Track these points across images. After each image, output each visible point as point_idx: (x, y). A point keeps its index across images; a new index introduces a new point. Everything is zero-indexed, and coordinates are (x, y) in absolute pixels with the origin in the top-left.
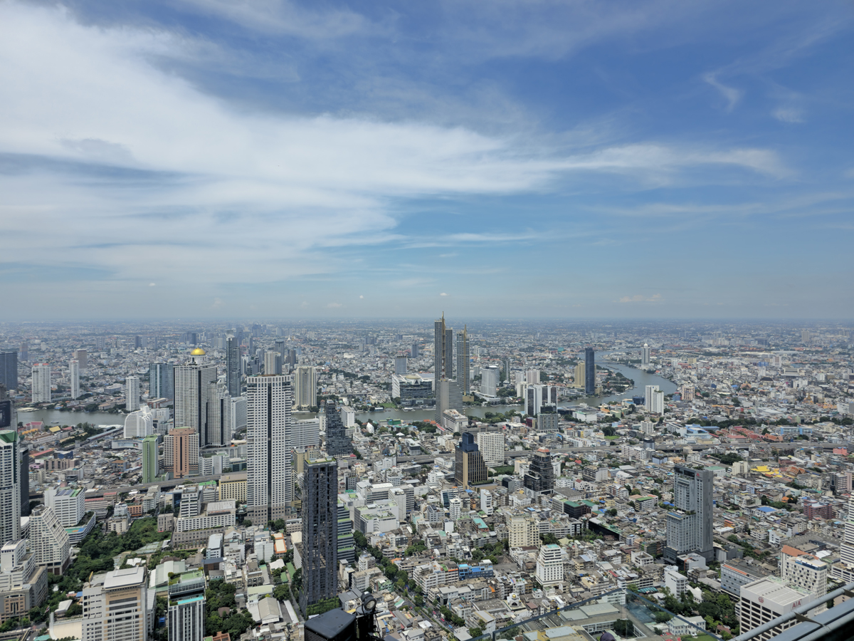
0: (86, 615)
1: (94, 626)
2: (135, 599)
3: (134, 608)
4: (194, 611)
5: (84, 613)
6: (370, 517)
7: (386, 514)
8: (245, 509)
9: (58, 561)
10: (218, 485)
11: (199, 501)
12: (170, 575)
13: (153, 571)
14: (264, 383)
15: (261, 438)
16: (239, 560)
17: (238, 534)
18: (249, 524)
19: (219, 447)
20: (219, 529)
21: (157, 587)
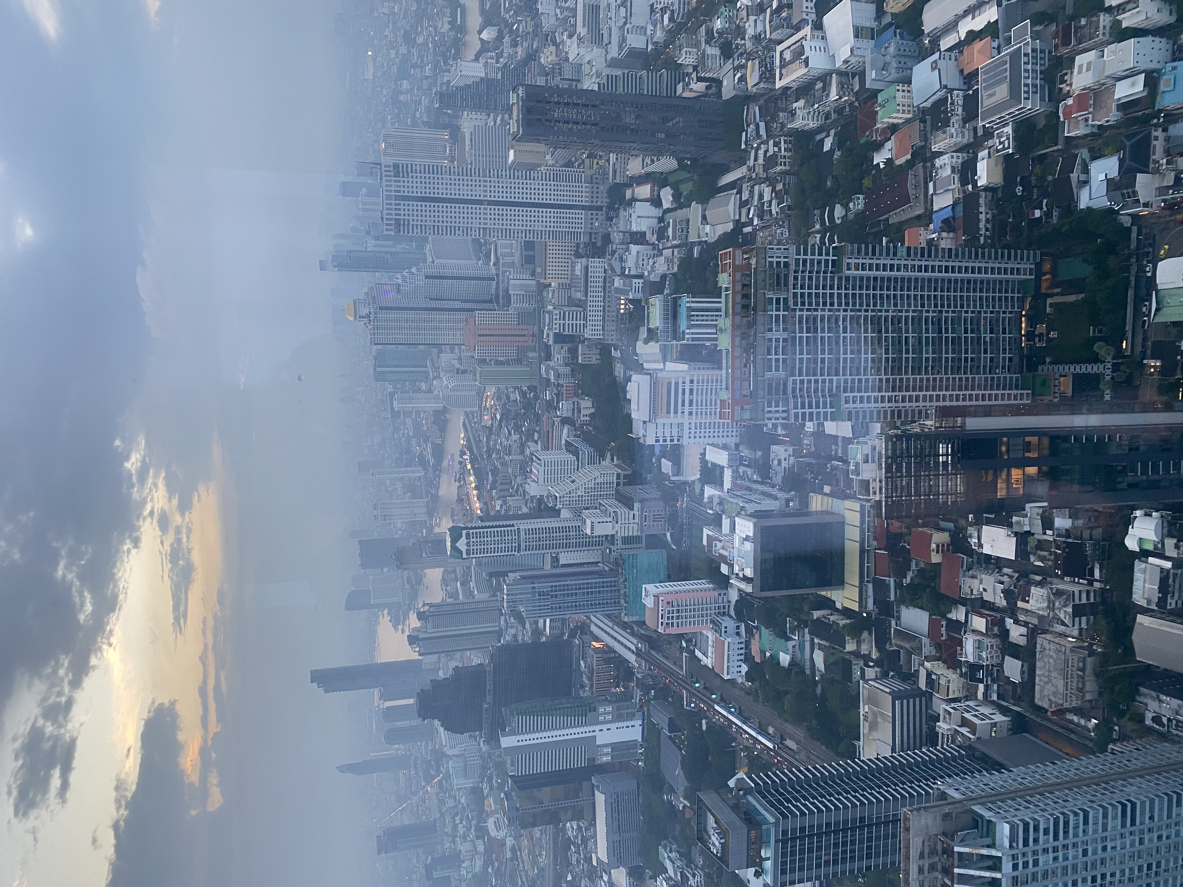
0: (678, 440)
1: (693, 431)
2: (670, 384)
3: (680, 384)
4: (697, 310)
5: (676, 442)
6: (623, 40)
7: (623, 10)
8: (586, 245)
9: (615, 476)
10: (550, 285)
11: (565, 309)
12: (646, 342)
13: (646, 366)
14: (393, 207)
15: (482, 216)
16: (652, 252)
17: (616, 255)
18: (607, 239)
19: (498, 283)
20: (607, 283)
21: (665, 360)
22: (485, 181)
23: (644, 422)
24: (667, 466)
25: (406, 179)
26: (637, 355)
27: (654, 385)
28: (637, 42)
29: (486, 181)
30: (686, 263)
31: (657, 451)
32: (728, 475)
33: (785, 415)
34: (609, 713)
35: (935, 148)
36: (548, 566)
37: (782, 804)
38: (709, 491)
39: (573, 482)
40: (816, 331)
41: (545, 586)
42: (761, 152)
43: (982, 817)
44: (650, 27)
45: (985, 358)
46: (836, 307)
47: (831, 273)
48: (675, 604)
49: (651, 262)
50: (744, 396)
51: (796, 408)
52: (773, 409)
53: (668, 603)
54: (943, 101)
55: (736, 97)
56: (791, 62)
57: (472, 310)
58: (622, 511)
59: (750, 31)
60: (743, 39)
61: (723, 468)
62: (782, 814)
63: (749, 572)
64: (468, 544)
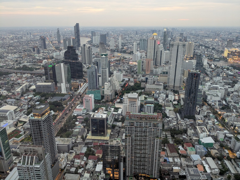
1: (125, 106)
2: (136, 102)
3: (135, 104)
4: (151, 108)
5: (123, 102)
6: (209, 95)
7: (216, 95)
8: (166, 85)
9: (117, 89)
10: (158, 77)
11: (153, 80)
12: (145, 97)
13: (140, 97)
14: (176, 44)
15: (173, 63)
16: (164, 99)
17: (164, 91)
18: (167, 90)
19: (159, 66)
20: (158, 89)
21: (141, 101)
23: (128, 96)
24: (119, 100)
25: (182, 47)
26: (142, 95)
27: (135, 99)
28: (209, 97)
29: (181, 64)
30: (161, 106)
31: (122, 98)
32: (116, 113)
33: (127, 125)
34: (67, 86)
35: (182, 159)
36: (99, 74)
37: (46, 121)
38: (113, 109)
39: (116, 80)
40: (144, 132)
41: (94, 74)
42: (183, 123)
43: (41, 162)
44: (212, 100)
45: (137, 167)
46: (149, 137)
47: (156, 136)
48: (90, 101)
49: (162, 99)
50: (131, 117)
51: (128, 128)
52: (128, 123)
53: (90, 99)
54: (191, 160)
55: (195, 118)
56: (202, 130)
57: (154, 60)
58: (109, 91)
59: (209, 121)
60: (208, 120)
61: (117, 112)
62: (44, 121)
63: (95, 116)
64: (104, 58)
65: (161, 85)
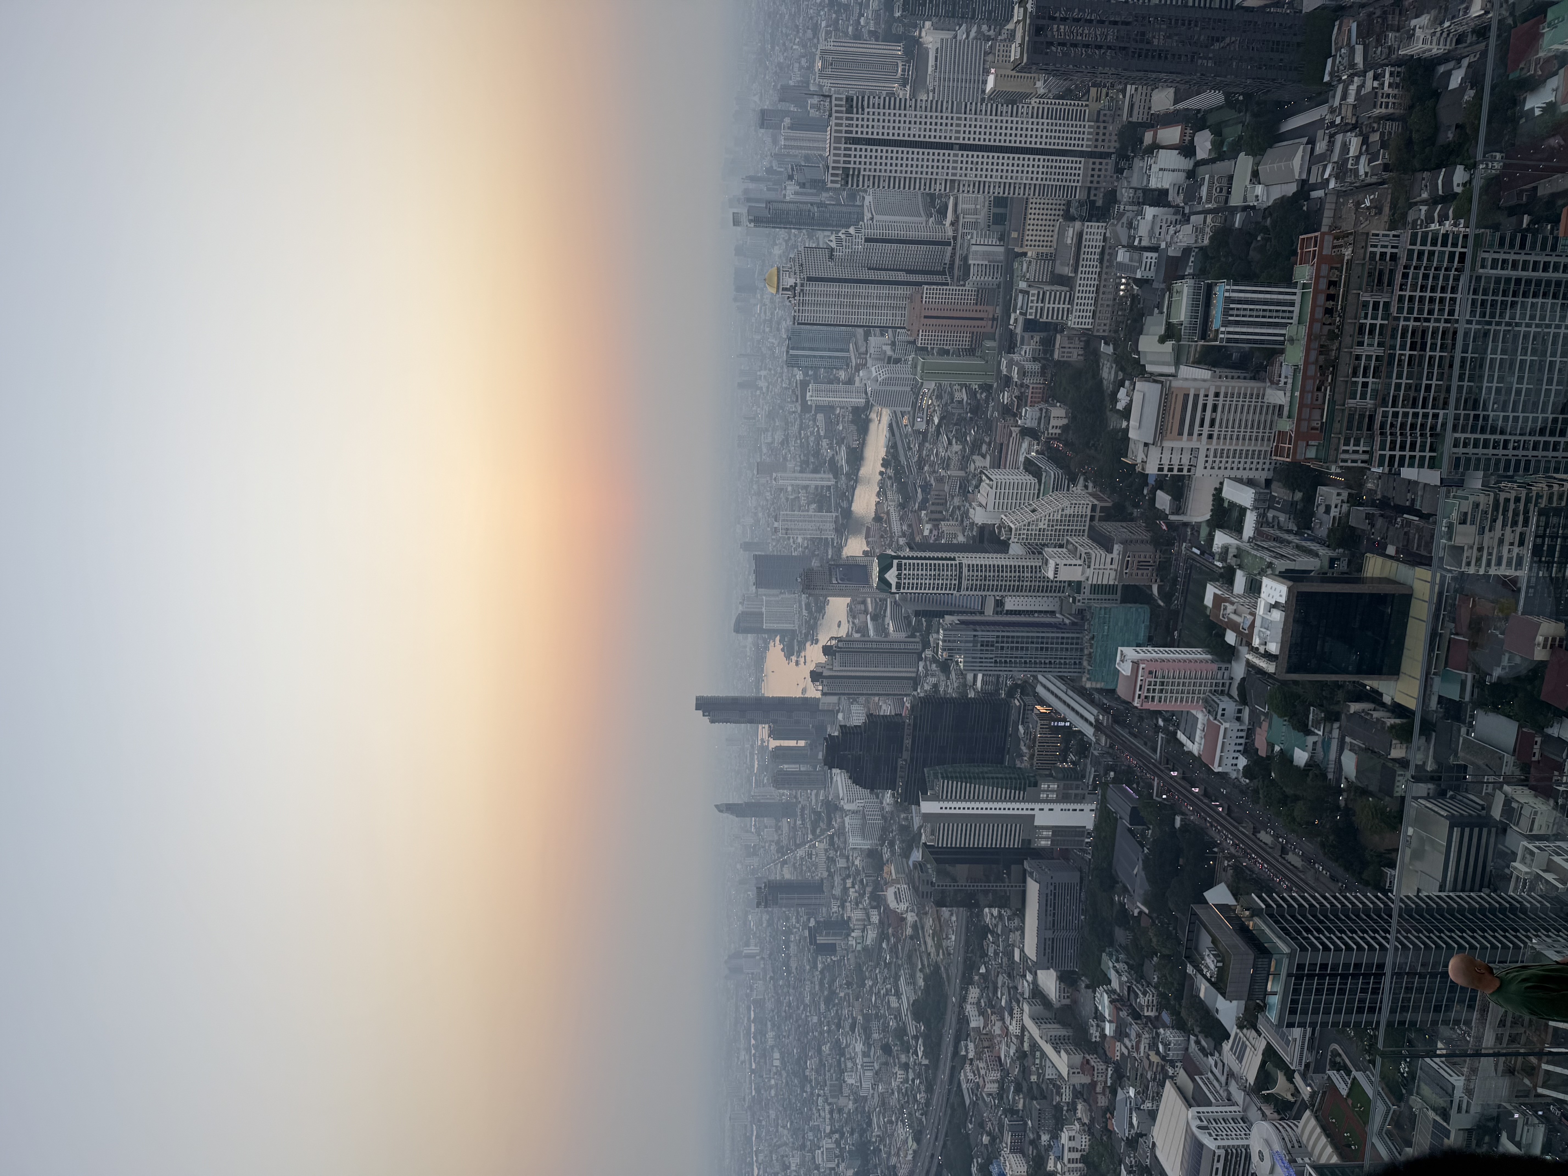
0: (1189, 470)
1: (1211, 459)
2: (1186, 396)
3: (1201, 398)
5: (1185, 472)
8: (1081, 204)
9: (1090, 507)
10: (1025, 254)
11: (1047, 288)
12: (1158, 339)
13: (1149, 368)
14: (842, 152)
15: (950, 164)
16: (1174, 218)
17: (1124, 220)
18: (1112, 197)
19: (954, 249)
20: (1106, 255)
21: (1177, 363)
22: (959, 119)
23: (1146, 445)
24: (1163, 500)
25: (860, 116)
26: (1138, 353)
27: (1166, 398)
30: (1222, 235)
31: (1151, 481)
32: (1250, 519)
33: (1366, 457)
34: (1053, 791)
36: (989, 609)
37: (1299, 933)
38: (1221, 539)
39: (1035, 510)
40: (1423, 348)
41: (990, 635)
42: (1353, 88)
46: (1456, 316)
47: (1457, 270)
48: (1159, 674)
49: (1172, 230)
50: (1313, 429)
53: (1150, 672)
55: (1324, 7)
57: (920, 284)
58: (1097, 553)
61: (1243, 511)
62: (1299, 944)
63: (1273, 648)
64: (899, 576)
65: (1080, 235)
